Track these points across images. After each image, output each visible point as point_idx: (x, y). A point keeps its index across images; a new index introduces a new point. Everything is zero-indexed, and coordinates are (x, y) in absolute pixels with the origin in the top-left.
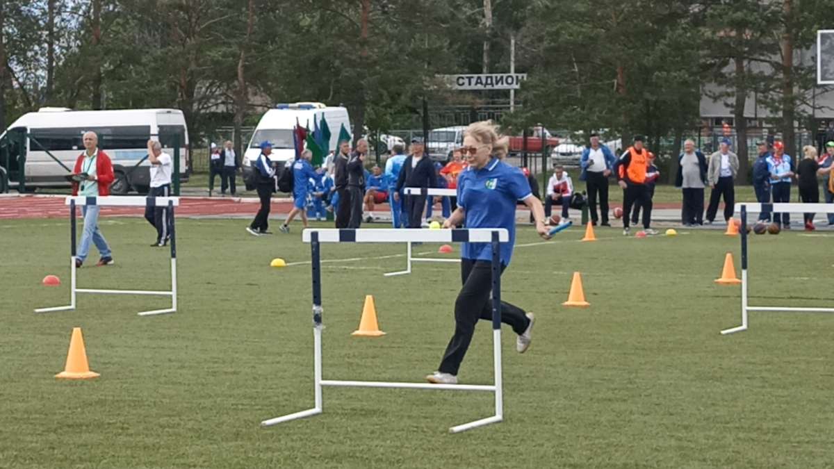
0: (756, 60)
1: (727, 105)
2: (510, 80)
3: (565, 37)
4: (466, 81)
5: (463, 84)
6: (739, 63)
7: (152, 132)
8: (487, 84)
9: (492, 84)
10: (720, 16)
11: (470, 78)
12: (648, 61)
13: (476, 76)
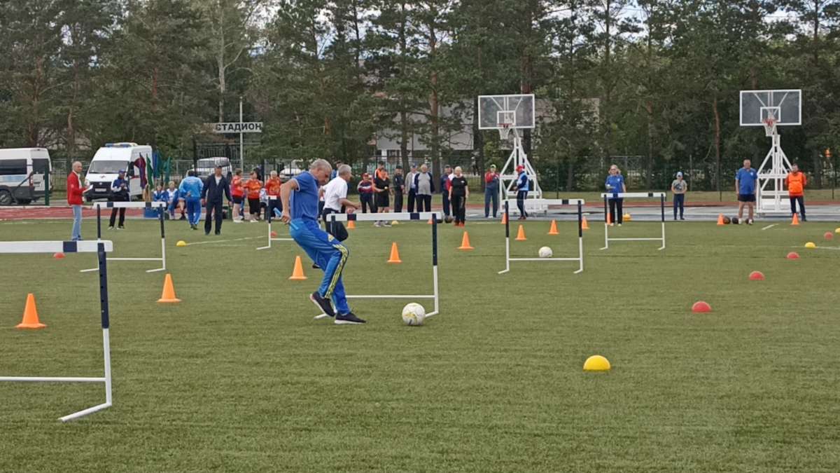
0: (416, 113)
1: (398, 143)
2: (251, 126)
3: (292, 98)
4: (222, 127)
5: (220, 129)
6: (403, 114)
7: (28, 163)
8: (236, 129)
9: (239, 129)
10: (393, 84)
11: (225, 126)
12: (346, 114)
13: (229, 124)
